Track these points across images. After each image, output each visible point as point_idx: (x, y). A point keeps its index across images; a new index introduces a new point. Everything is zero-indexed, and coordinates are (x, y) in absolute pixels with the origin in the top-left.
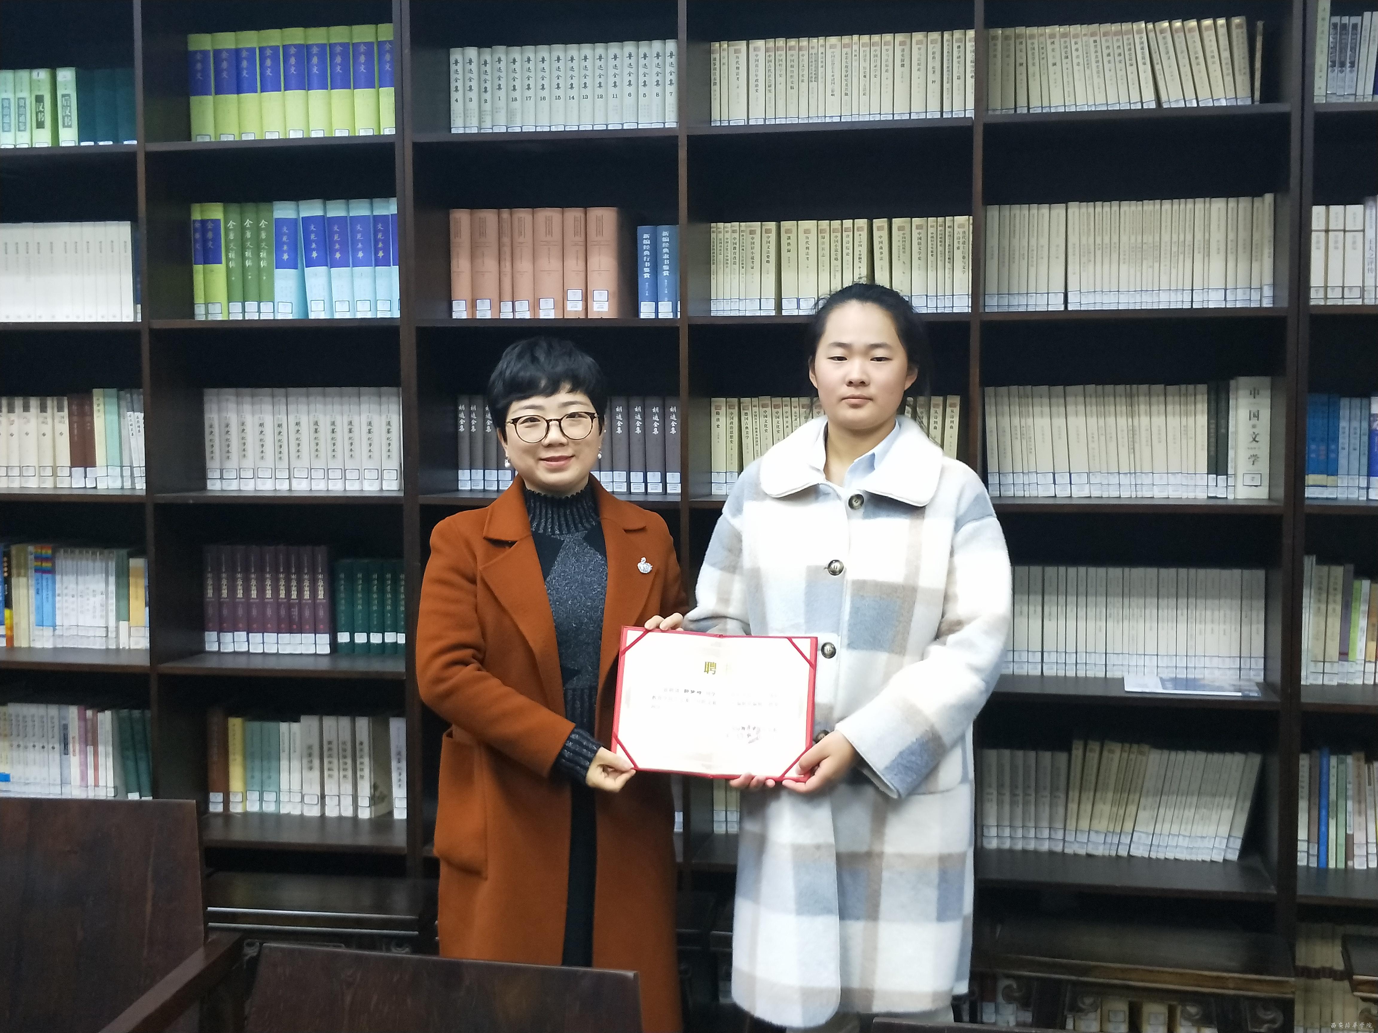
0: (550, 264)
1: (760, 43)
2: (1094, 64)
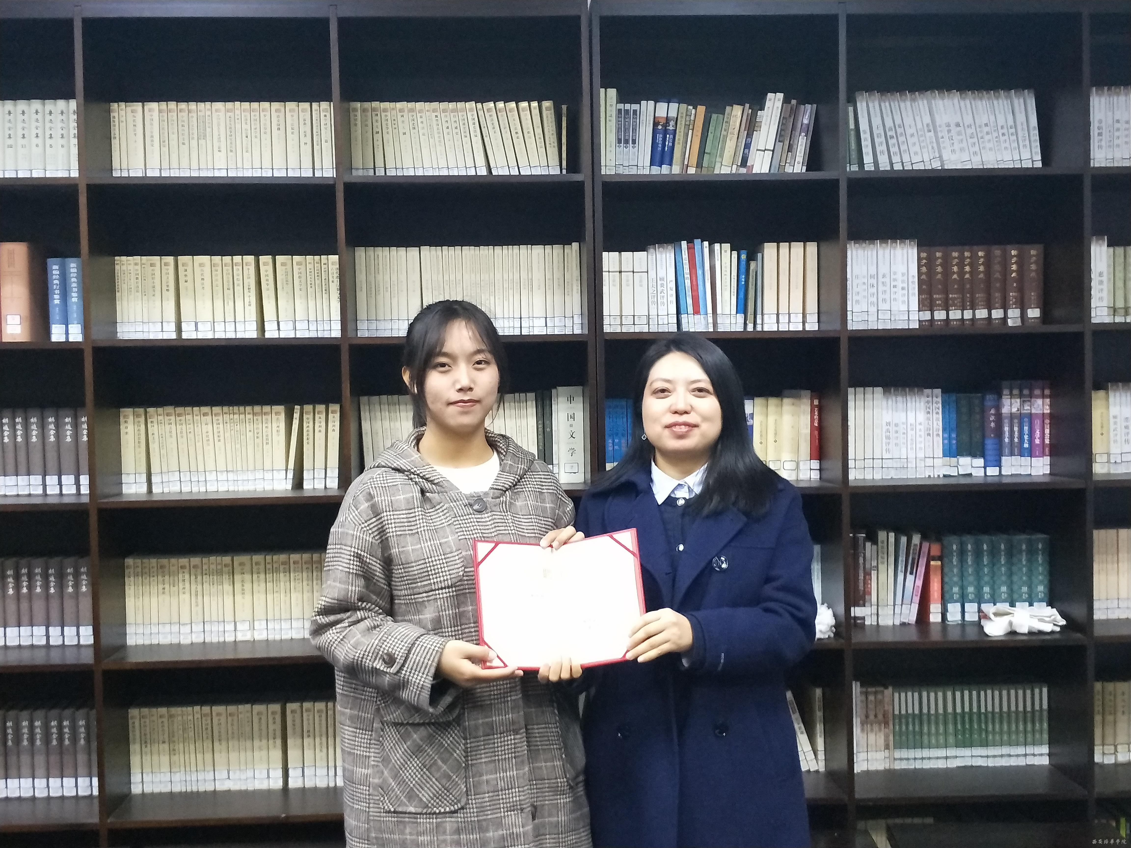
1: (154, 105)
2: (436, 136)
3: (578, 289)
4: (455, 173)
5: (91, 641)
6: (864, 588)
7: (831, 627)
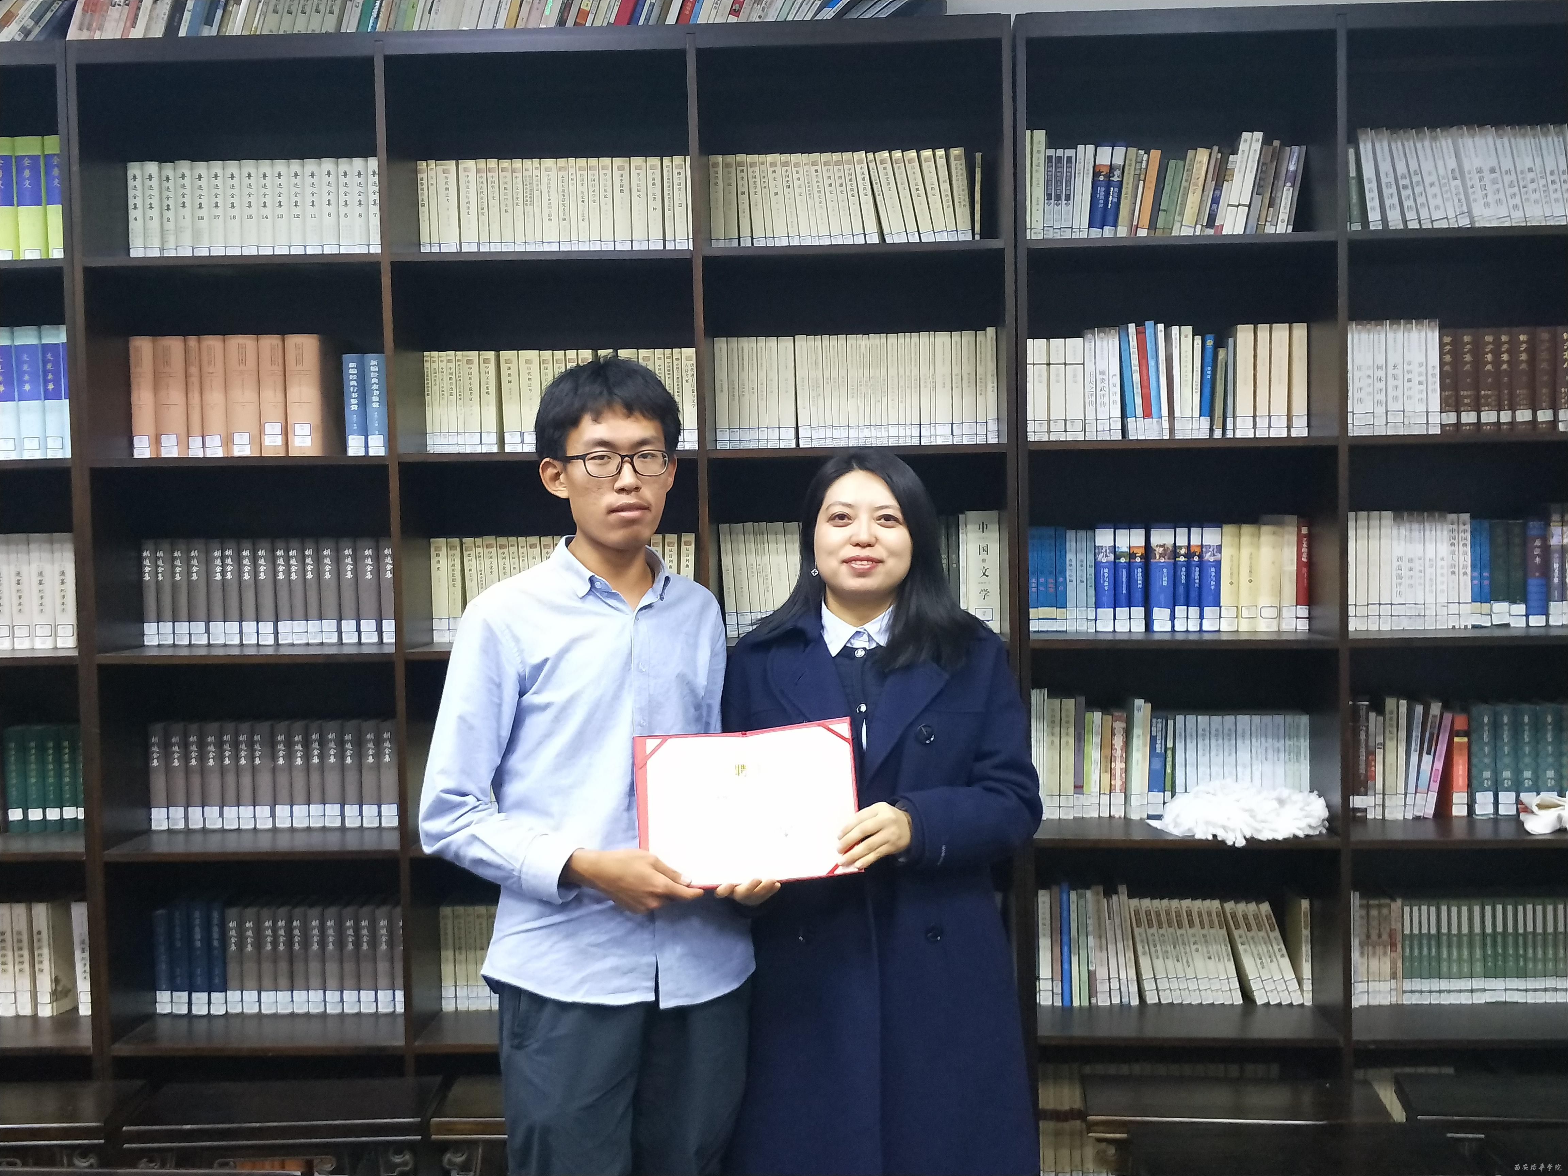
0: (244, 395)
1: (470, 164)
2: (816, 195)
3: (993, 387)
4: (839, 241)
5: (395, 823)
6: (1366, 771)
7: (1323, 820)
